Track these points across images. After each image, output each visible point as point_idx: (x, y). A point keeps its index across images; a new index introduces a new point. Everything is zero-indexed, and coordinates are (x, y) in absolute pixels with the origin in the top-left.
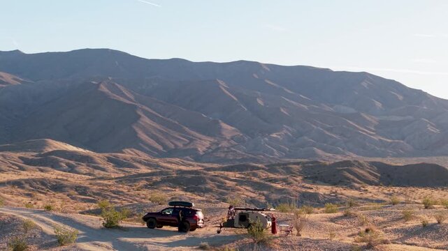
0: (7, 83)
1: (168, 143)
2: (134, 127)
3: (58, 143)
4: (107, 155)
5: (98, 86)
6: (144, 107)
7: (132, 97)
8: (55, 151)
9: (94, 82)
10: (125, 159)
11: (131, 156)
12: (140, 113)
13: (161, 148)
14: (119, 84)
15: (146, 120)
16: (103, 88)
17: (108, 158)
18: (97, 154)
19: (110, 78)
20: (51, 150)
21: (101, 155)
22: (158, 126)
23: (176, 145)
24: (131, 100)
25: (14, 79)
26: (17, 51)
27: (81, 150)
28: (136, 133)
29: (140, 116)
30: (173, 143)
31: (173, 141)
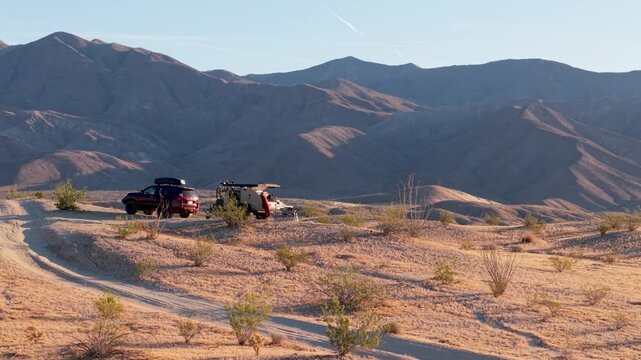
0: (394, 110)
1: (620, 192)
2: (573, 171)
3: (450, 190)
4: (518, 207)
5: (522, 112)
6: (589, 142)
7: (570, 127)
8: (443, 202)
9: (517, 107)
10: (544, 213)
11: (553, 208)
12: (581, 149)
13: (610, 200)
14: (553, 108)
15: (589, 160)
16: (530, 115)
17: (518, 211)
18: (504, 207)
19: (541, 101)
20: (438, 201)
21: (509, 207)
22: (603, 167)
23: (633, 197)
24: (572, 134)
25: (404, 104)
26: (410, 66)
27: (483, 201)
28: (575, 179)
29: (581, 155)
30: (629, 193)
31: (629, 189)
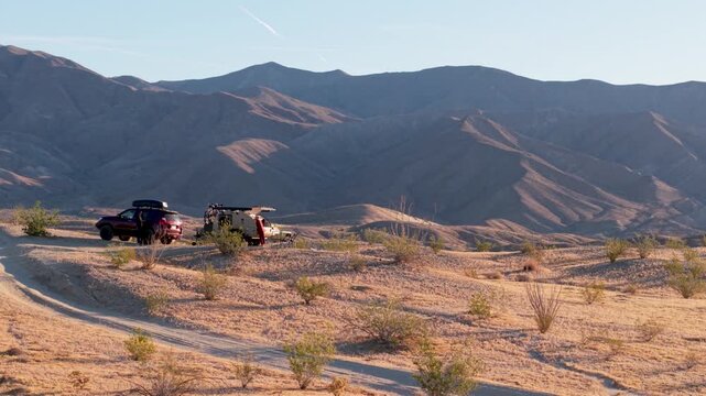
0: (322, 121)
1: (569, 212)
2: (516, 188)
3: (384, 210)
4: (458, 228)
5: (461, 124)
6: (533, 157)
7: (514, 141)
8: (377, 223)
9: (455, 119)
10: (487, 235)
11: (497, 230)
12: (525, 165)
13: (557, 220)
14: (495, 120)
15: (534, 177)
16: (469, 127)
17: (460, 233)
18: (443, 228)
19: (481, 112)
20: (372, 221)
21: (449, 228)
22: (553, 186)
23: (582, 217)
24: (514, 147)
25: (332, 115)
26: (338, 72)
27: (420, 221)
28: (519, 198)
29: (526, 171)
30: (577, 213)
31: (577, 209)
